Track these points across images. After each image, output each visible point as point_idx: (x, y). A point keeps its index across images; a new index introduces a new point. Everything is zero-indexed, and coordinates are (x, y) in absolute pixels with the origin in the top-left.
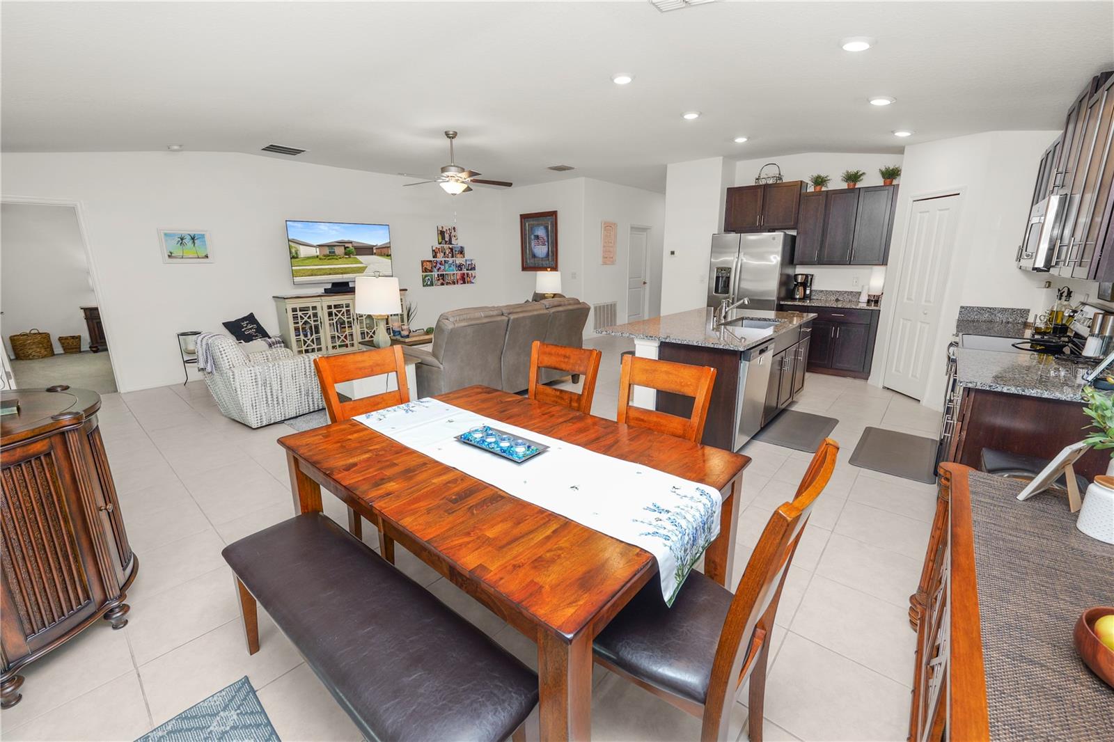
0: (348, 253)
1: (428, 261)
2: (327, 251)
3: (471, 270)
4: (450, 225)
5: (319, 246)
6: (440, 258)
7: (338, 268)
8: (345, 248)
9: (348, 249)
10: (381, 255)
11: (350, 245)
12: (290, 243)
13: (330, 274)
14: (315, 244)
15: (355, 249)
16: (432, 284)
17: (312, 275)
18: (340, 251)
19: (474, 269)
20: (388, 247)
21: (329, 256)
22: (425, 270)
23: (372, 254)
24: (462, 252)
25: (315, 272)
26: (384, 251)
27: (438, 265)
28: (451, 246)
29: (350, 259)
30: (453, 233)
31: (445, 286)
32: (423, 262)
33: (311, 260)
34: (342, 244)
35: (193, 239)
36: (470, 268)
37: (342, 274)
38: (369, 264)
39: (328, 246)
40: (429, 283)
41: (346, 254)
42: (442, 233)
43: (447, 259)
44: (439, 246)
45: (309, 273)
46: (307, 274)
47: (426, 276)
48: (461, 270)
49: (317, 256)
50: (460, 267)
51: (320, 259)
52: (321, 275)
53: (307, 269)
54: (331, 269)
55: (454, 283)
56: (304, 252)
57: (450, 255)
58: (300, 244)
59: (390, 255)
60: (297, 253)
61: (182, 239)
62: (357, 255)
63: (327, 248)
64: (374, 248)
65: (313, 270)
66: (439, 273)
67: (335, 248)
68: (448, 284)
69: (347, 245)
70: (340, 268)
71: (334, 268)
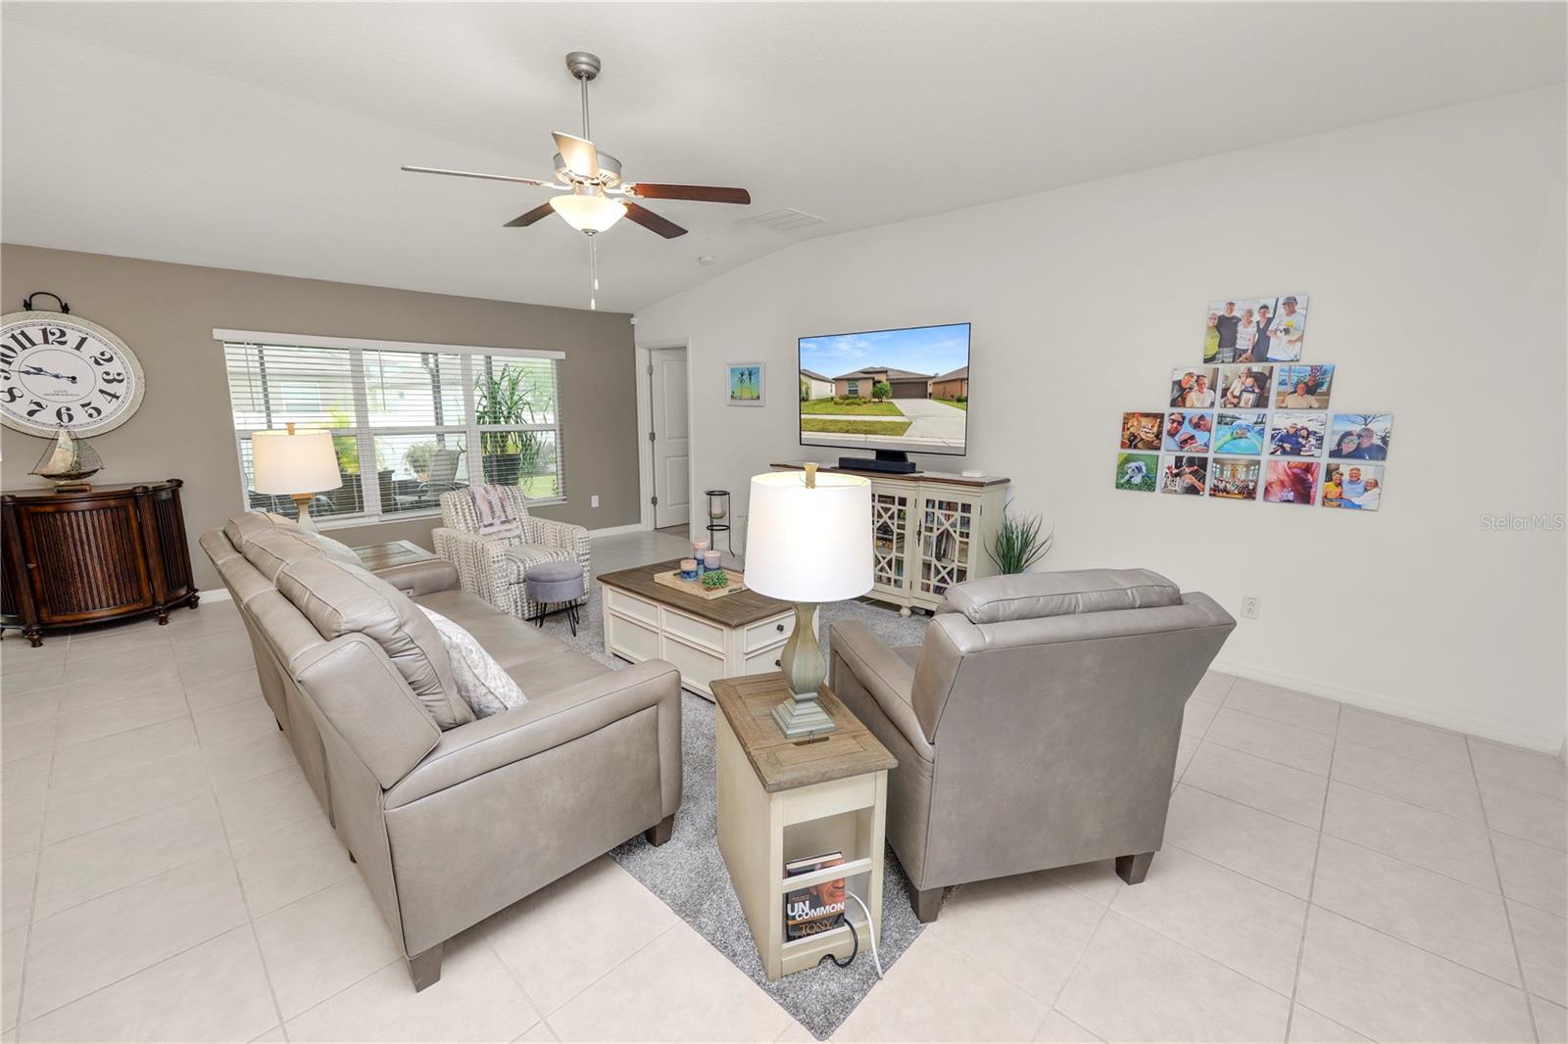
0: (878, 394)
1: (1147, 415)
2: (845, 388)
3: (1350, 455)
4: (1271, 293)
5: (835, 379)
6: (1199, 402)
7: (861, 422)
8: (875, 383)
9: (878, 385)
10: (943, 398)
11: (882, 378)
12: (802, 376)
13: (847, 432)
14: (831, 377)
15: (892, 384)
16: (1148, 484)
17: (823, 431)
18: (865, 389)
19: (1380, 452)
20: (962, 380)
21: (848, 398)
22: (1131, 441)
23: (926, 397)
24: (1315, 385)
25: (827, 426)
26: (953, 390)
27: (1187, 430)
28: (1257, 368)
29: (881, 406)
30: (1281, 319)
31: (1204, 500)
32: (1128, 417)
33: (823, 405)
34: (869, 374)
35: (750, 374)
36: (1348, 447)
37: (866, 432)
38: (916, 418)
39: (848, 380)
40: (1137, 479)
41: (875, 395)
42: (1225, 327)
43: (1230, 411)
44: (1200, 368)
45: (820, 426)
46: (817, 427)
47: (1127, 460)
48: (1297, 450)
49: (832, 398)
50: (1290, 441)
51: (836, 403)
52: (835, 432)
53: (817, 420)
54: (849, 422)
55: (1248, 493)
56: (818, 390)
57: (1250, 397)
58: (813, 378)
59: (966, 400)
60: (807, 394)
61: (742, 375)
62: (892, 398)
63: (846, 384)
64: (930, 382)
65: (825, 422)
66: (1186, 454)
67: (859, 383)
68: (1216, 491)
69: (877, 377)
70: (865, 422)
71: (855, 422)
